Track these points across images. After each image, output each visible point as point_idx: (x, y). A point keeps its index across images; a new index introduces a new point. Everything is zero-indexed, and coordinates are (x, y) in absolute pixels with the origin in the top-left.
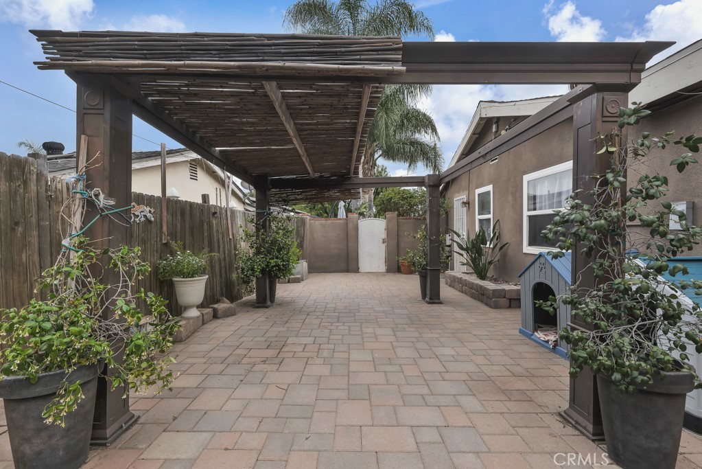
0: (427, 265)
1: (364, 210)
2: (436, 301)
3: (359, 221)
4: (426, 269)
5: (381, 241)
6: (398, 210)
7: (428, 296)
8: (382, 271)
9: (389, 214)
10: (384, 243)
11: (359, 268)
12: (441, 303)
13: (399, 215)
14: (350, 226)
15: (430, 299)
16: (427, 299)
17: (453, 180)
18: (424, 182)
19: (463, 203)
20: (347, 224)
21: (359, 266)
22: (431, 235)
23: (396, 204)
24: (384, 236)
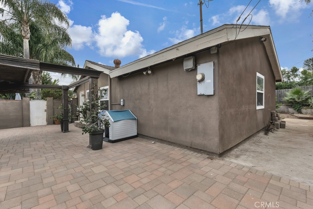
0: (63, 118)
1: (34, 96)
2: (67, 131)
3: (30, 101)
4: (63, 120)
5: (44, 110)
6: (53, 96)
7: (64, 130)
8: (45, 124)
9: (48, 98)
10: (45, 111)
11: (30, 124)
12: (69, 132)
13: (54, 99)
14: (24, 104)
15: (65, 131)
16: (63, 131)
17: (79, 86)
18: (61, 88)
19: (82, 95)
20: (22, 103)
21: (30, 123)
22: (64, 108)
23: (52, 94)
24: (45, 108)
